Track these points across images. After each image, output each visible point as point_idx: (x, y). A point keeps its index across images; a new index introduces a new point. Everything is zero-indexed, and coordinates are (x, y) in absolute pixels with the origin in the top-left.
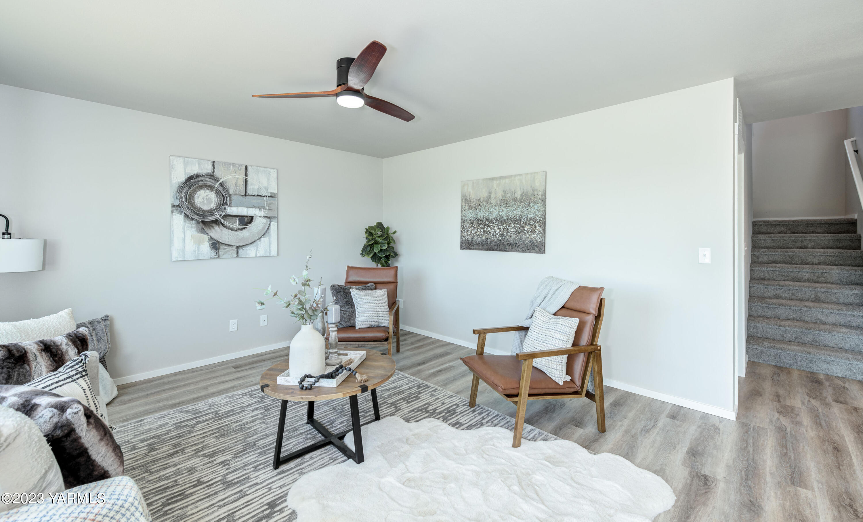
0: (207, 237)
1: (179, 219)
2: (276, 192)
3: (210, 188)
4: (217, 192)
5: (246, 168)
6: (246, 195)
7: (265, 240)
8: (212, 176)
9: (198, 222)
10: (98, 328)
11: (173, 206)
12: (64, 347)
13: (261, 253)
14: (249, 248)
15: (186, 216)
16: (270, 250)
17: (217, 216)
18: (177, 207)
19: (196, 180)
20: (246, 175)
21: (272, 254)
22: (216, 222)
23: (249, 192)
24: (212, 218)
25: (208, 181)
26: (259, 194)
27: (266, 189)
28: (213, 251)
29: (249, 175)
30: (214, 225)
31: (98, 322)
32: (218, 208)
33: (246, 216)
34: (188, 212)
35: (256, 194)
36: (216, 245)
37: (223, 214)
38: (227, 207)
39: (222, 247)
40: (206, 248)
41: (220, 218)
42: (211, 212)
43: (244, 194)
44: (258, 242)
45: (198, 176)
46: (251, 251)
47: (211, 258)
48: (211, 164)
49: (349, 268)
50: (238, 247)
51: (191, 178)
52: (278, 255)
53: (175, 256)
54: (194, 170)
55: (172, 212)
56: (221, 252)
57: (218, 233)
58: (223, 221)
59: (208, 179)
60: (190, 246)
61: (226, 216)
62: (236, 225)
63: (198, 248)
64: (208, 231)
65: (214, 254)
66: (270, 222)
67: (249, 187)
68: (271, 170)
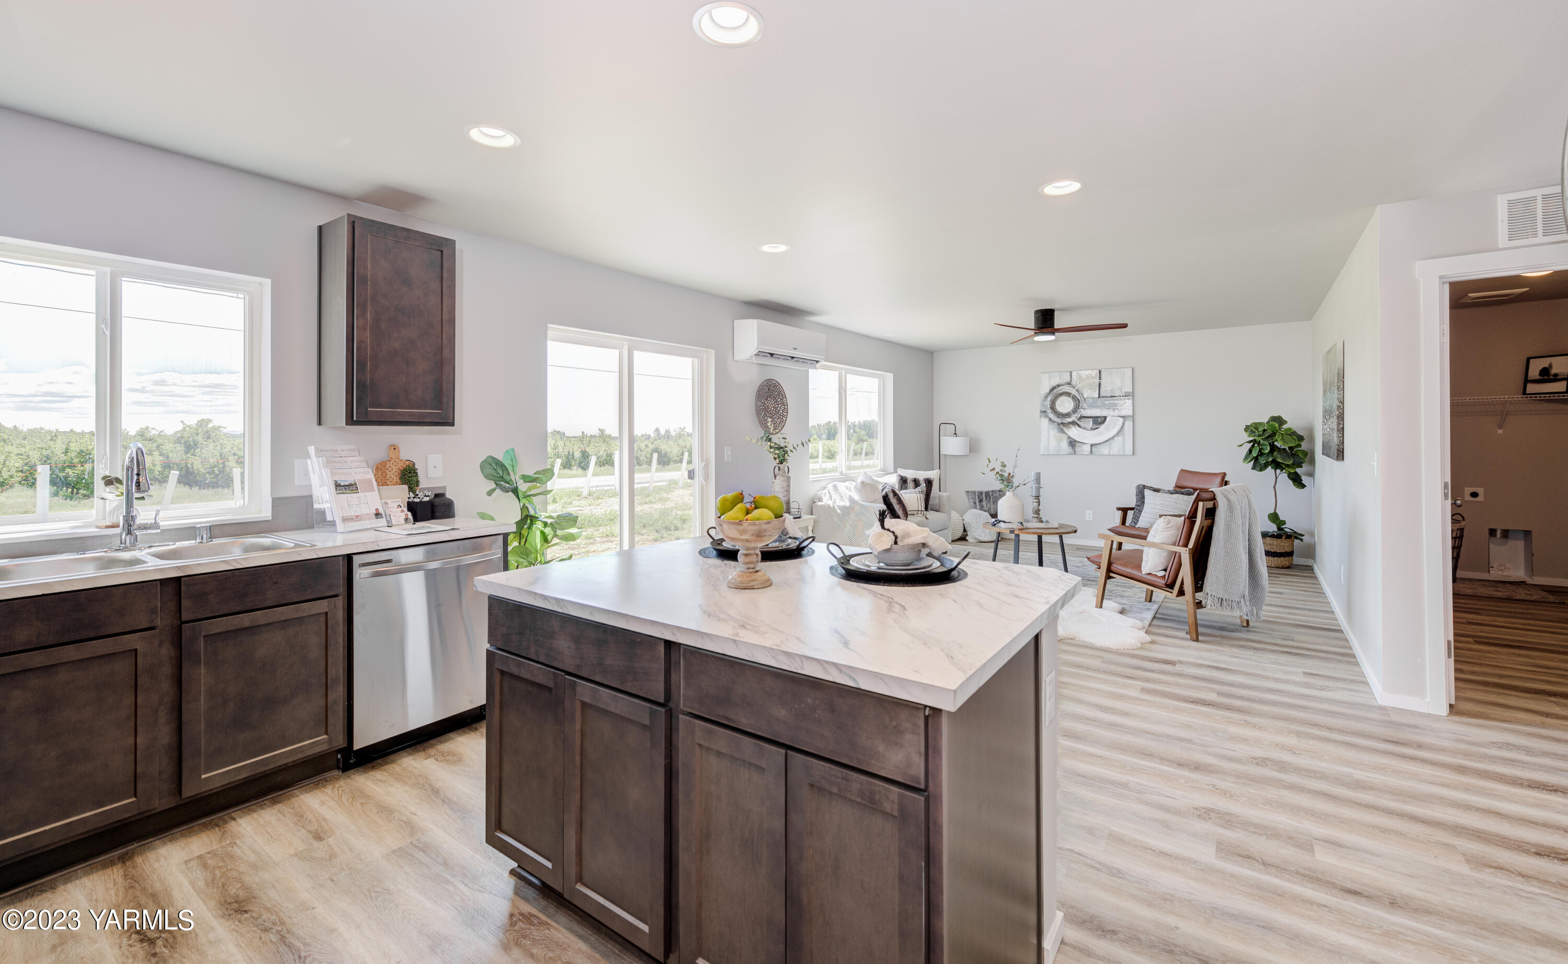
0: (1065, 437)
1: (1045, 421)
2: (1131, 391)
3: (1068, 394)
4: (1074, 398)
5: (1100, 372)
6: (1099, 397)
7: (1119, 439)
8: (1069, 384)
9: (1059, 424)
10: (994, 495)
11: (1041, 412)
12: (921, 482)
13: (1115, 451)
14: (1102, 446)
15: (1050, 419)
16: (1124, 449)
17: (1073, 418)
18: (1044, 412)
19: (1057, 389)
20: (1100, 379)
21: (1126, 453)
22: (1073, 423)
23: (1102, 394)
24: (1070, 420)
25: (1067, 389)
26: (1113, 395)
27: (1120, 389)
28: (1071, 448)
29: (1102, 378)
30: (1071, 425)
31: (996, 491)
32: (1075, 410)
33: (1100, 417)
34: (1052, 416)
35: (1109, 395)
36: (1072, 443)
37: (1079, 416)
38: (1082, 410)
39: (1077, 444)
40: (1065, 444)
41: (1076, 420)
42: (1068, 415)
43: (1097, 396)
44: (1112, 441)
45: (1059, 386)
46: (1104, 450)
47: (1069, 454)
48: (1069, 374)
49: (1183, 471)
50: (1092, 445)
51: (1054, 388)
52: (1133, 454)
53: (1042, 450)
54: (1054, 383)
55: (1041, 416)
56: (1078, 449)
57: (1074, 432)
58: (1079, 423)
59: (1066, 388)
60: (1053, 443)
61: (1082, 417)
62: (1090, 423)
63: (1059, 445)
64: (1065, 429)
65: (1070, 450)
66: (1124, 421)
67: (1102, 389)
68: (1126, 370)
